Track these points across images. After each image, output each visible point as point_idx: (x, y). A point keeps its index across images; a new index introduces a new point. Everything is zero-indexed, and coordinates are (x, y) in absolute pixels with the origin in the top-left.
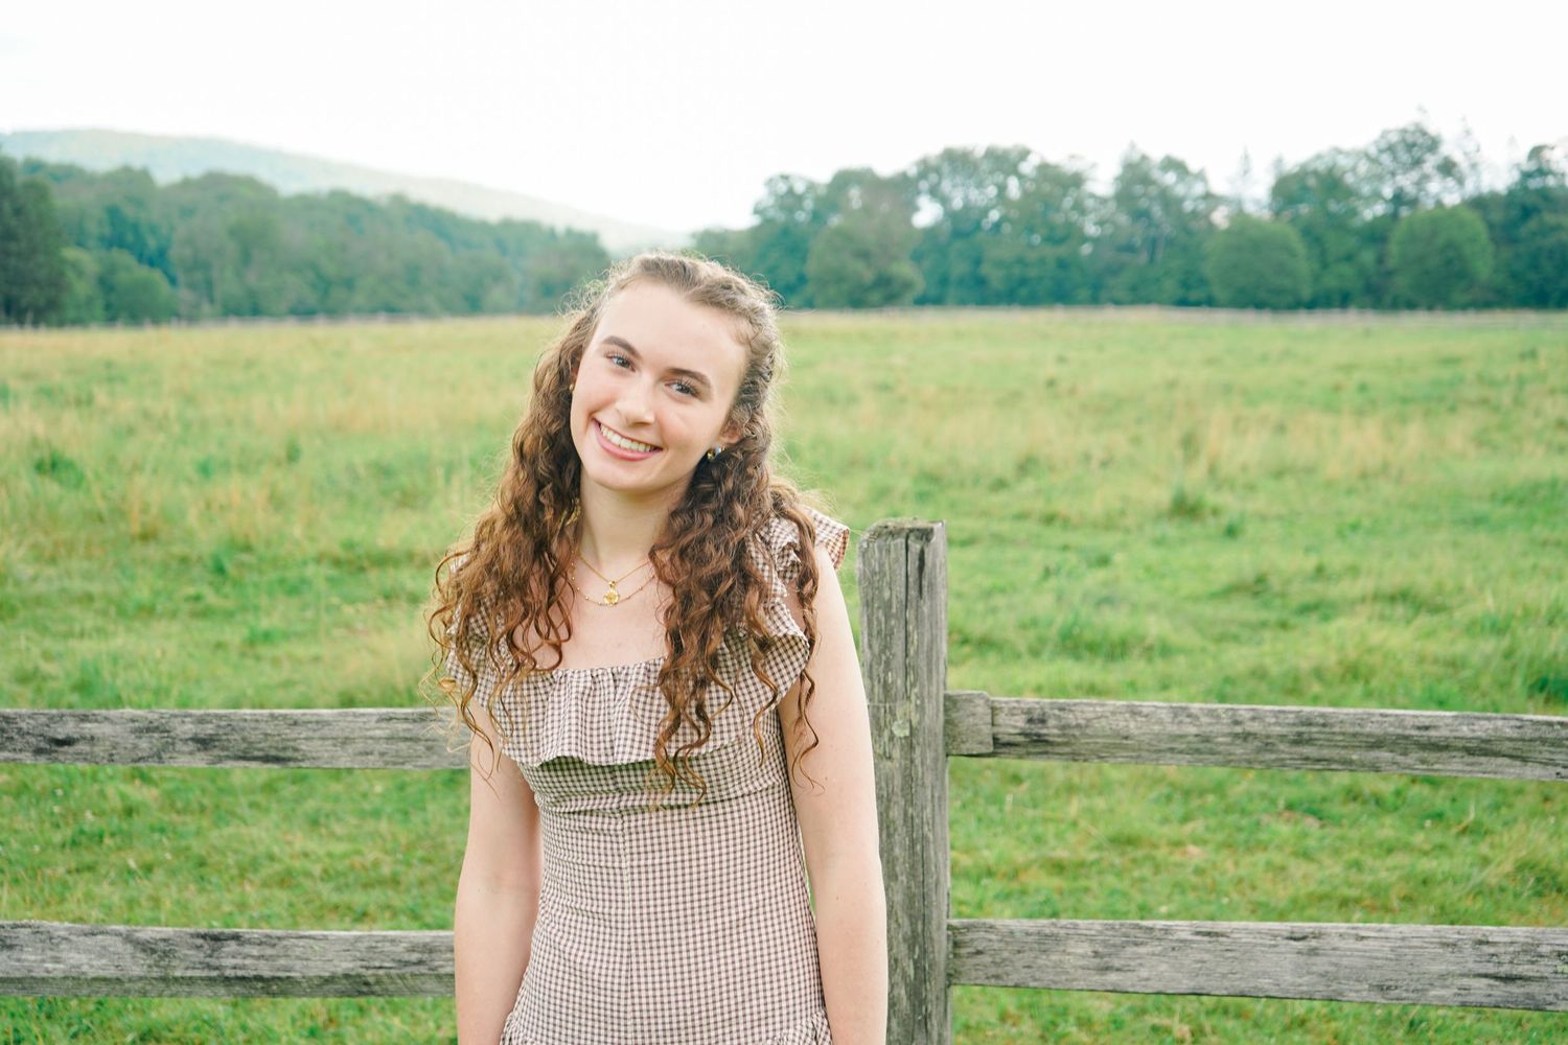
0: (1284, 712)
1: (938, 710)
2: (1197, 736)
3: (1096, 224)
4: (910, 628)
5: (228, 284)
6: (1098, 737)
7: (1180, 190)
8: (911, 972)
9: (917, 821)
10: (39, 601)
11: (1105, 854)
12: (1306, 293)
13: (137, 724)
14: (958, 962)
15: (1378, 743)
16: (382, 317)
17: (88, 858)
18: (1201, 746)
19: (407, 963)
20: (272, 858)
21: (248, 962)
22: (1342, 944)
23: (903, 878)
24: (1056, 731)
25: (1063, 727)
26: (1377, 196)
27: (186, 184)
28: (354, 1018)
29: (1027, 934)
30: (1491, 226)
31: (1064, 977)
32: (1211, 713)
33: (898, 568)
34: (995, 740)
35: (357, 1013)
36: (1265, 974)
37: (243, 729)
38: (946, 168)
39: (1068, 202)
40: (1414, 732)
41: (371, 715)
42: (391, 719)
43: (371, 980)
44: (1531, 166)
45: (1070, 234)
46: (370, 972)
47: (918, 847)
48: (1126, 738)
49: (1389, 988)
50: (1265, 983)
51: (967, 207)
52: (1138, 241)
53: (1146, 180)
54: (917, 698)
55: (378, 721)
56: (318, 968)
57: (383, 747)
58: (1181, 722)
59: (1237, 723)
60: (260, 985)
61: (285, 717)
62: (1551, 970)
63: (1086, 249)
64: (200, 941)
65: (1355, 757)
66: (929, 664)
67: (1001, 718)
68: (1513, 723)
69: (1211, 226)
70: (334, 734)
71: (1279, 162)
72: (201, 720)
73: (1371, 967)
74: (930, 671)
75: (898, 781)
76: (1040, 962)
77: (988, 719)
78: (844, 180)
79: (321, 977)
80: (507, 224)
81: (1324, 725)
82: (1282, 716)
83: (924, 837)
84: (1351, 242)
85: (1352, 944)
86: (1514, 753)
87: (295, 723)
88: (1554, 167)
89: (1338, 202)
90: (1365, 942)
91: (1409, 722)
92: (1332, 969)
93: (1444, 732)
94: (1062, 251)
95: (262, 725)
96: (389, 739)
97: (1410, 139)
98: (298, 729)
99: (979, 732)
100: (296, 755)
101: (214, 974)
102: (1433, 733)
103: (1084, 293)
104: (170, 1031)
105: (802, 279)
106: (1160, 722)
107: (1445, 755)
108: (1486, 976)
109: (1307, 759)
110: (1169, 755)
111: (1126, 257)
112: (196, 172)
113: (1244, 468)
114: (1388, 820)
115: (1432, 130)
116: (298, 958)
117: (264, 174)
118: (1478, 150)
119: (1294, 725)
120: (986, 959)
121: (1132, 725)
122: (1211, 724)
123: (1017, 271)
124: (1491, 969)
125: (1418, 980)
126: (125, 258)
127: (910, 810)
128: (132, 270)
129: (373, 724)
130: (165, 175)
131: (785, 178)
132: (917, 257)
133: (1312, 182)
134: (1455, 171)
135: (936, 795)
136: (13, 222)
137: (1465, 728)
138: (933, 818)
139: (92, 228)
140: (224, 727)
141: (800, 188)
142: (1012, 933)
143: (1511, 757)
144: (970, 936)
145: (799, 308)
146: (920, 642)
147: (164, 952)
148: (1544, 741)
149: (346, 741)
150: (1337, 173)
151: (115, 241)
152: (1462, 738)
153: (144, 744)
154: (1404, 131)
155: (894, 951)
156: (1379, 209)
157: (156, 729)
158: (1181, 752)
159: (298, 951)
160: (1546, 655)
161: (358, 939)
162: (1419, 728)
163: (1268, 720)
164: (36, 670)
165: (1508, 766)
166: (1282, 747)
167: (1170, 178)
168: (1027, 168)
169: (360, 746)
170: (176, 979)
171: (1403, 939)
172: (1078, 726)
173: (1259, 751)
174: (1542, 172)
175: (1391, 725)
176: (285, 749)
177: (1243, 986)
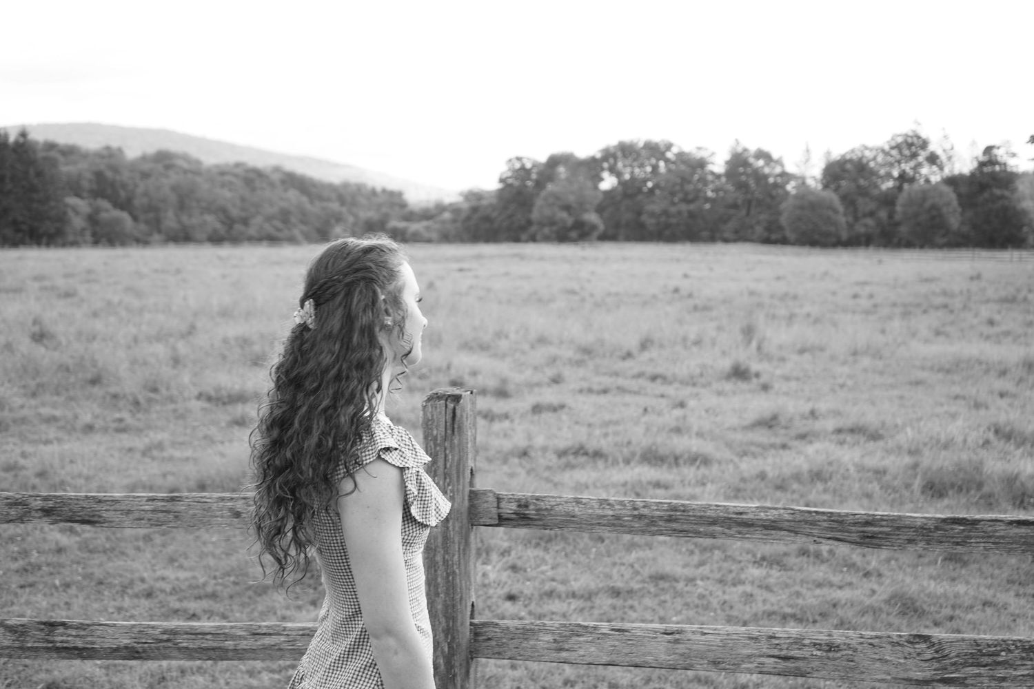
0: (661, 503)
1: (463, 499)
2: (613, 516)
3: (712, 191)
4: (447, 452)
5: (170, 220)
6: (558, 516)
7: (767, 170)
8: (446, 649)
9: (450, 563)
10: (24, 420)
11: (646, 585)
12: (844, 235)
13: (9, 501)
14: (477, 645)
15: (714, 522)
16: (265, 243)
17: (31, 579)
18: (615, 522)
19: (161, 641)
20: (143, 580)
21: (69, 639)
22: (693, 637)
23: (442, 595)
24: (534, 512)
25: (538, 510)
26: (889, 175)
27: (144, 158)
28: (177, 677)
29: (517, 629)
30: (959, 196)
31: (537, 654)
32: (621, 503)
33: (441, 417)
34: (500, 517)
35: (179, 674)
36: (650, 654)
37: (70, 504)
38: (619, 154)
39: (696, 177)
40: (734, 516)
41: (143, 497)
42: (154, 500)
43: (140, 650)
44: (985, 159)
45: (697, 196)
46: (140, 645)
47: (451, 578)
48: (573, 517)
49: (719, 663)
50: (649, 659)
51: (633, 178)
52: (740, 202)
53: (746, 164)
54: (451, 492)
55: (147, 501)
56: (109, 643)
57: (150, 515)
58: (604, 508)
59: (635, 509)
60: (76, 652)
61: (94, 497)
62: (810, 653)
63: (707, 206)
64: (43, 626)
65: (701, 530)
66: (458, 472)
67: (503, 505)
68: (789, 511)
69: (787, 193)
70: (122, 508)
71: (829, 153)
72: (46, 499)
73: (709, 651)
74: (458, 477)
75: (440, 540)
76: (523, 645)
77: (495, 505)
78: (554, 162)
79: (111, 648)
80: (346, 185)
81: (684, 511)
82: (661, 505)
83: (454, 572)
84: (872, 206)
85: (698, 637)
86: (790, 529)
87: (100, 501)
88: (999, 159)
89: (865, 180)
90: (706, 636)
91: (731, 510)
92: (687, 651)
93: (751, 516)
94: (692, 207)
95: (81, 502)
96: (153, 511)
97: (910, 140)
98: (102, 505)
99: (490, 512)
100: (100, 519)
101: (50, 645)
102: (744, 516)
103: (705, 234)
104: (65, 683)
105: (530, 223)
106: (592, 508)
107: (751, 529)
108: (773, 656)
109: (675, 530)
110: (598, 527)
111: (732, 211)
112: (151, 150)
113: (780, 347)
114: (823, 567)
115: (924, 135)
116: (99, 637)
117: (194, 153)
118: (952, 149)
119: (667, 510)
120: (493, 643)
121: (577, 509)
122: (620, 509)
123: (663, 219)
124: (776, 652)
125: (735, 658)
126: (104, 204)
127: (447, 557)
128: (109, 212)
129: (143, 503)
130: (132, 152)
131: (519, 159)
132: (600, 210)
133: (849, 166)
134: (938, 161)
135: (462, 548)
136: (36, 181)
137: (762, 514)
138: (459, 561)
139: (86, 184)
140: (59, 503)
141: (528, 166)
142: (508, 628)
143: (788, 531)
144: (484, 630)
145: (527, 241)
146: (453, 459)
147: (22, 632)
148: (806, 522)
149: (129, 512)
150: (865, 161)
151: (98, 193)
152: (760, 520)
153: (13, 512)
154: (907, 135)
155: (437, 637)
156: (890, 184)
157: (20, 504)
158: (604, 525)
159: (99, 633)
160: (935, 468)
161: (133, 626)
162: (737, 514)
163: (652, 507)
164: (16, 462)
165: (787, 536)
166: (660, 523)
167: (761, 163)
168: (669, 155)
169: (136, 515)
170: (29, 648)
171: (728, 635)
172: (546, 509)
173: (648, 525)
174: (992, 162)
175: (721, 512)
176: (93, 516)
177: (637, 660)
